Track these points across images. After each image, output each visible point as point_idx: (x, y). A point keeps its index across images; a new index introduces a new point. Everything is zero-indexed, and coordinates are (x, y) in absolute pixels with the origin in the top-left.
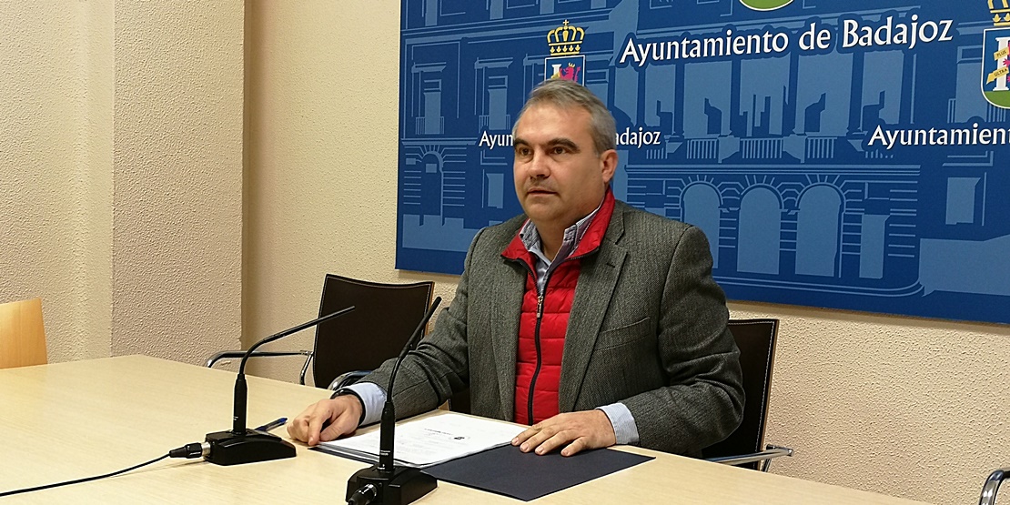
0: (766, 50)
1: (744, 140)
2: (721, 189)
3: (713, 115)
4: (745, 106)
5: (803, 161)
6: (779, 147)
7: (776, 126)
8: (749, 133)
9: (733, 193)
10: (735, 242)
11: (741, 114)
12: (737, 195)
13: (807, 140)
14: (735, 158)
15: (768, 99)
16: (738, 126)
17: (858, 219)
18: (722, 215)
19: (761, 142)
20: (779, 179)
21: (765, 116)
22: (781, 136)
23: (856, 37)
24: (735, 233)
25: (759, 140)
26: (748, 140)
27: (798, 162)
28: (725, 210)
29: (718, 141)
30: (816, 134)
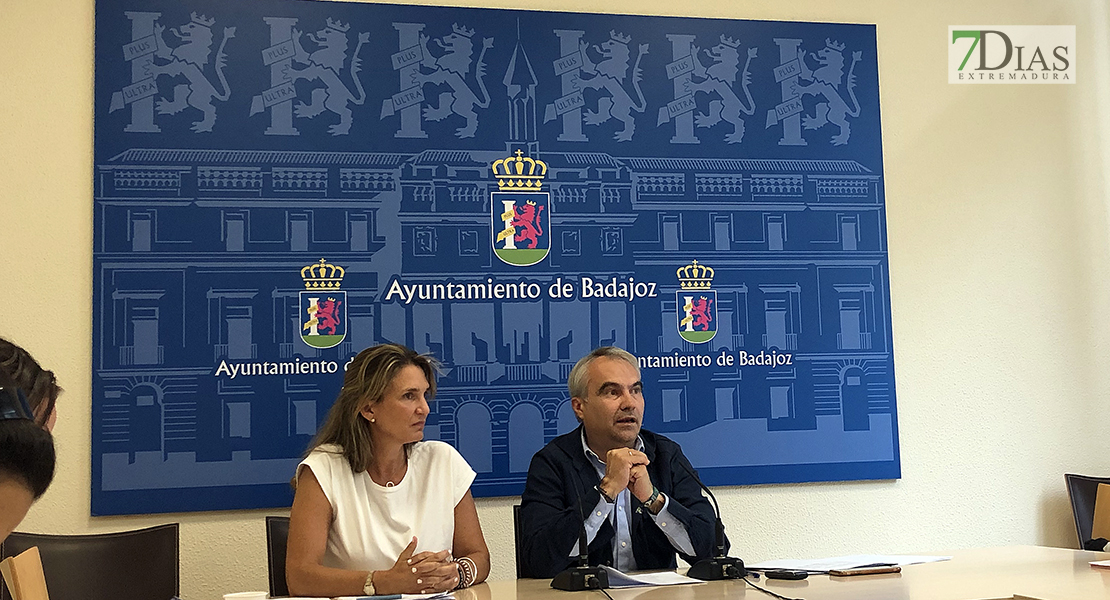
0: (523, 296)
1: (509, 366)
2: (491, 406)
3: (480, 347)
4: (508, 339)
6: (538, 371)
7: (534, 354)
8: (513, 361)
9: (502, 409)
10: (507, 449)
11: (505, 345)
12: (506, 410)
14: (502, 381)
15: (526, 334)
16: (503, 354)
18: (493, 427)
19: (523, 368)
20: (540, 396)
21: (525, 347)
22: (540, 363)
23: (591, 290)
24: (506, 441)
25: (521, 366)
26: (512, 366)
27: (554, 382)
28: (496, 423)
29: (485, 367)
30: (565, 360)
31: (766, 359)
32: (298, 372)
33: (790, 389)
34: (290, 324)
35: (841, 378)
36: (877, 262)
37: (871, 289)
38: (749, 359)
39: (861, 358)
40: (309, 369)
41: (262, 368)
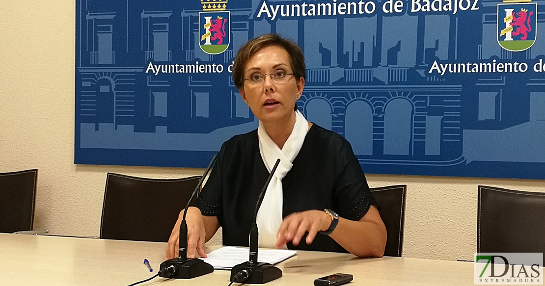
0: (361, 12)
1: (347, 70)
2: (332, 101)
3: (326, 55)
4: (347, 48)
5: (387, 83)
6: (370, 74)
7: (368, 60)
8: (350, 65)
9: (340, 104)
11: (345, 53)
12: (343, 105)
13: (389, 70)
14: (341, 81)
15: (362, 44)
16: (343, 60)
17: (424, 119)
18: (333, 118)
19: (359, 71)
20: (371, 94)
21: (361, 55)
22: (372, 67)
23: (419, 5)
24: (343, 130)
25: (357, 70)
26: (350, 70)
27: (384, 84)
28: (335, 115)
29: (329, 70)
30: (395, 66)
32: (197, 72)
34: (193, 36)
40: (205, 70)
41: (174, 68)
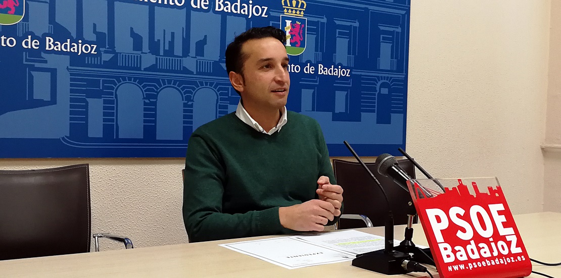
0: (171, 3)
1: (158, 57)
2: (144, 87)
3: (137, 40)
4: (158, 36)
5: (195, 73)
6: (180, 63)
7: (178, 50)
8: (162, 53)
9: (152, 90)
10: (155, 122)
11: (156, 40)
12: (154, 91)
13: (197, 61)
14: (153, 68)
15: (173, 34)
16: (154, 47)
17: (226, 107)
18: (145, 104)
19: (169, 59)
20: (181, 83)
21: (172, 44)
22: (182, 57)
23: (222, 6)
24: (155, 116)
25: (168, 58)
26: (161, 57)
27: (192, 73)
28: (147, 101)
29: (141, 56)
30: (202, 58)
31: (334, 71)
33: (347, 93)
35: (378, 89)
36: (404, 12)
37: (399, 30)
38: (324, 70)
39: (390, 76)
